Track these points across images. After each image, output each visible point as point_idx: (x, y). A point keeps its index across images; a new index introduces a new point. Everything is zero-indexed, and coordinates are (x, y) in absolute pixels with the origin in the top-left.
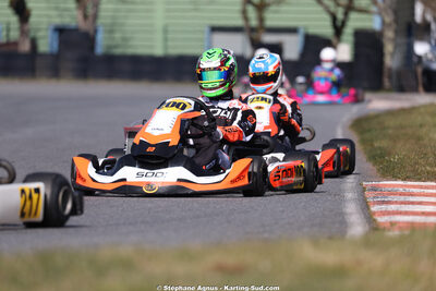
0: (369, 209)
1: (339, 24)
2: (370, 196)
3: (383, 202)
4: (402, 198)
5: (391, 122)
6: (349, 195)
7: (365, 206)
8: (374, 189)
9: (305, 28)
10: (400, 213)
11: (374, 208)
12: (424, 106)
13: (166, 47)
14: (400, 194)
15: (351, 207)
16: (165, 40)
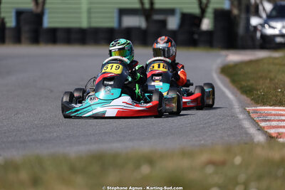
0: (259, 125)
1: (204, 6)
2: (255, 116)
3: (266, 121)
4: (277, 118)
6: (241, 116)
7: (255, 123)
8: (255, 112)
9: (181, 9)
10: (281, 127)
11: (262, 124)
13: (89, 22)
14: (275, 115)
15: (247, 124)
16: (89, 18)
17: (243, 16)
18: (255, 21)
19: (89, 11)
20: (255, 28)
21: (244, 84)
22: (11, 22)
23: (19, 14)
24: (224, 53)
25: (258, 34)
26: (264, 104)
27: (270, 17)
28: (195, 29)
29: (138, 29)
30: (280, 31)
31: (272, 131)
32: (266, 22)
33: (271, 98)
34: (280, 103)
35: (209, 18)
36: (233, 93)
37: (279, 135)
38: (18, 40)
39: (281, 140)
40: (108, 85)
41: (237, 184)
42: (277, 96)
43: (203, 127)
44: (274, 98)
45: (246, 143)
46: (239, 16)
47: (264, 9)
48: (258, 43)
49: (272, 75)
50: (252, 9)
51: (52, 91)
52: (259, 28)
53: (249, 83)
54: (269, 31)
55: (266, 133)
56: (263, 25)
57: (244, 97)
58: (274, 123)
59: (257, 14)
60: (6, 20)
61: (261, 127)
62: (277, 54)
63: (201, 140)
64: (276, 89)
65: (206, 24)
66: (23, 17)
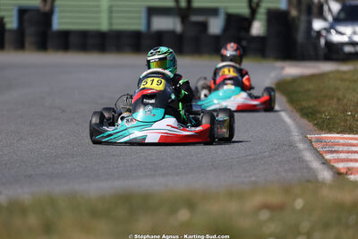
0: (323, 158)
1: (254, 5)
3: (332, 152)
4: (346, 148)
5: (310, 86)
7: (319, 155)
8: (319, 140)
9: (225, 8)
10: (351, 160)
11: (328, 156)
12: (332, 72)
13: (111, 24)
14: (343, 145)
15: (308, 156)
16: (110, 18)
17: (304, 18)
18: (318, 25)
19: (111, 11)
20: (319, 33)
21: (305, 104)
22: (12, 23)
23: (22, 12)
24: (279, 64)
25: (322, 42)
26: (330, 131)
27: (338, 20)
28: (243, 34)
29: (172, 33)
30: (349, 38)
31: (340, 166)
32: (332, 27)
33: (338, 124)
34: (350, 130)
35: (260, 20)
36: (290, 117)
37: (350, 171)
38: (20, 45)
39: (352, 177)
40: (148, 104)
41: (299, 233)
42: (346, 120)
43: (254, 159)
44: (342, 124)
45: (308, 181)
46: (298, 18)
47: (330, 10)
48: (321, 53)
49: (340, 94)
50: (315, 10)
51: (64, 111)
52: (324, 33)
53: (311, 104)
54: (335, 38)
55: (332, 168)
56: (328, 30)
57: (304, 122)
58: (343, 156)
59: (321, 15)
60: (6, 20)
61: (326, 160)
62: (345, 67)
63: (251, 177)
64: (345, 111)
65: (257, 28)
66: (26, 16)
